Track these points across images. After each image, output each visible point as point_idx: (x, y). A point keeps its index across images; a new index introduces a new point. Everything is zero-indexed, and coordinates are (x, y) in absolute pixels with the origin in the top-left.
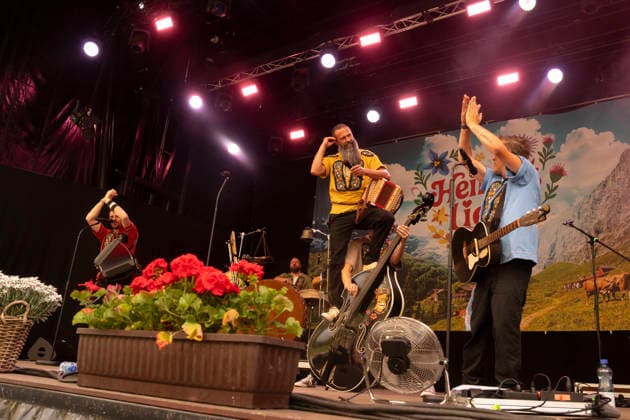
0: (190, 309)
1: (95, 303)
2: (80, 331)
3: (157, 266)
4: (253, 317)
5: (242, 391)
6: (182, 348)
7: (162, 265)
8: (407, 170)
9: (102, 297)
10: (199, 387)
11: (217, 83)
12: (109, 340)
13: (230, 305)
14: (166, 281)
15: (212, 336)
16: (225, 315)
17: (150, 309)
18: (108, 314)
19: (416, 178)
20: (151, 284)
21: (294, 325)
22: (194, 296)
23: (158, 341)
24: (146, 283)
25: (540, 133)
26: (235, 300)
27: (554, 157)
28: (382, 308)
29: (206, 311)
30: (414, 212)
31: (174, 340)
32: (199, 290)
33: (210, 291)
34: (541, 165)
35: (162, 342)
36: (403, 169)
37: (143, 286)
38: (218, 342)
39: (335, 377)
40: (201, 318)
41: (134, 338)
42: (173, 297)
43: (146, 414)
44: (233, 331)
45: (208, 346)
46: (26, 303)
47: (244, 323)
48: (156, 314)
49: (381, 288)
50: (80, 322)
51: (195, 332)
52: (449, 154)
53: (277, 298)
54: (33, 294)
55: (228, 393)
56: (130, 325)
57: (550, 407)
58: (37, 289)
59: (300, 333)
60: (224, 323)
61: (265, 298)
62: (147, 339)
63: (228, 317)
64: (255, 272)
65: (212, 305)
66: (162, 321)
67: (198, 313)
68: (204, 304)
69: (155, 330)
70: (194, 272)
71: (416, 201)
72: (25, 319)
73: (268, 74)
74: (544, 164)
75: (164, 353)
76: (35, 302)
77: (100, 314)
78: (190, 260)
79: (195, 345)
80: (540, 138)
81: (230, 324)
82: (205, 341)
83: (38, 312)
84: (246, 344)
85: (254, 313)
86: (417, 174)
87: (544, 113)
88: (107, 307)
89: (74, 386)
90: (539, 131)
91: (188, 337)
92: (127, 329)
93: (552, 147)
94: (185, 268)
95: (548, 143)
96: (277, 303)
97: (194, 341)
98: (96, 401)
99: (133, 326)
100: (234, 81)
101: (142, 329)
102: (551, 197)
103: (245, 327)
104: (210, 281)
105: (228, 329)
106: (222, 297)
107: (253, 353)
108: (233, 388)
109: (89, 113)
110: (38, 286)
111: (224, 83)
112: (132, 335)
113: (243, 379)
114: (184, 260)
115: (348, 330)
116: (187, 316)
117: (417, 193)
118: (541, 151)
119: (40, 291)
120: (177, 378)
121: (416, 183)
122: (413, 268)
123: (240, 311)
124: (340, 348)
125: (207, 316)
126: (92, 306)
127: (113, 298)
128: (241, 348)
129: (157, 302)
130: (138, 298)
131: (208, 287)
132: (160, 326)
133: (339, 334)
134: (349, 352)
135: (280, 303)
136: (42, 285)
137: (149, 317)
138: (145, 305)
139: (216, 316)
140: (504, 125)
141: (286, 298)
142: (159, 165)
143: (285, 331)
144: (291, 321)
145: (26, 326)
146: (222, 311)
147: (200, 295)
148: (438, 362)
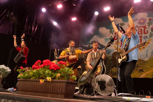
0: (48, 73)
1: (23, 72)
2: (18, 79)
3: (38, 62)
4: (64, 75)
5: (62, 94)
6: (46, 83)
7: (40, 62)
8: (107, 29)
9: (24, 71)
10: (50, 93)
11: (50, 4)
12: (27, 82)
13: (58, 72)
14: (42, 66)
15: (54, 80)
16: (57, 75)
17: (37, 73)
18: (27, 75)
19: (110, 32)
20: (37, 67)
21: (74, 77)
22: (49, 70)
23: (40, 82)
24: (36, 67)
25: (148, 17)
26: (60, 71)
27: (152, 24)
28: (99, 71)
29: (52, 74)
30: (108, 43)
31: (44, 81)
32: (50, 69)
33: (53, 69)
34: (148, 27)
35: (41, 82)
36: (106, 29)
37: (35, 68)
38: (55, 82)
39: (86, 91)
40: (51, 76)
41: (33, 81)
42: (44, 70)
43: (37, 100)
44: (59, 79)
45: (53, 83)
46: (1, 72)
47: (62, 77)
48: (39, 75)
49: (99, 65)
50: (19, 77)
51: (50, 79)
52: (120, 24)
53: (70, 70)
54: (4, 70)
55: (58, 95)
56: (32, 78)
57: (144, 99)
58: (5, 68)
59: (76, 79)
60: (57, 77)
61: (67, 70)
62: (37, 81)
63: (58, 75)
64: (64, 64)
65: (54, 72)
66: (41, 77)
67: (50, 75)
68: (52, 72)
69: (39, 79)
70: (49, 64)
71: (110, 39)
72: (1, 76)
73: (65, 1)
74: (149, 26)
75: (41, 85)
76: (4, 72)
77: (24, 75)
78: (48, 61)
79: (50, 83)
80: (148, 18)
81: (58, 77)
82: (52, 82)
83: (5, 74)
84: (62, 82)
85: (64, 74)
86: (110, 30)
87: (149, 11)
88: (26, 73)
89: (17, 94)
90: (147, 16)
91: (48, 81)
92: (31, 79)
93: (152, 21)
94: (47, 63)
95: (150, 20)
96: (70, 72)
97: (49, 81)
98: (23, 98)
99: (33, 78)
100: (55, 4)
101: (35, 79)
102: (151, 36)
103: (62, 78)
104: (53, 66)
105: (58, 79)
106: (56, 70)
107: (64, 84)
108: (59, 93)
109: (12, 14)
110: (5, 67)
111: (52, 4)
112: (33, 80)
113: (62, 91)
114: (46, 61)
115: (89, 78)
116: (47, 76)
117: (110, 36)
118: (148, 22)
119: (5, 69)
120: (45, 91)
121: (110, 33)
122: (109, 59)
123: (61, 74)
124: (87, 83)
125: (52, 75)
126: (22, 73)
127: (27, 71)
128: (61, 83)
129: (40, 72)
130: (35, 71)
131: (53, 68)
132: (40, 78)
133: (87, 79)
134: (90, 84)
135: (71, 72)
136: (6, 67)
137: (37, 76)
138: (36, 72)
139: (55, 75)
140: (136, 15)
141: (72, 70)
142: (33, 29)
143: (72, 79)
144: (74, 76)
145: (1, 78)
146: (56, 74)
147: (51, 70)
148: (113, 87)
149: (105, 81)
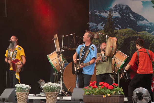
13: (114, 91)
23: (103, 97)
45: (111, 97)
59: (124, 94)
68: (110, 91)
91: (108, 96)
94: (106, 85)
105: (113, 94)
107: (119, 98)
116: (107, 93)
148: (149, 97)
149: (142, 93)
